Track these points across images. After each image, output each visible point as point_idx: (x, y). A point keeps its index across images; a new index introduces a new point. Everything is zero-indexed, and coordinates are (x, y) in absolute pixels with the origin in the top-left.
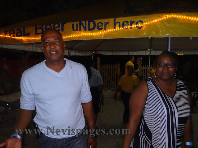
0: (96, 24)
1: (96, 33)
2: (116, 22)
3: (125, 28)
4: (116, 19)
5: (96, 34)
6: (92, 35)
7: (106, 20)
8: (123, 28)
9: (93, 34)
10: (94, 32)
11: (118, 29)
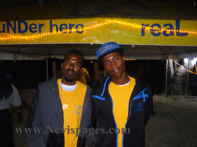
0: (29, 26)
1: (29, 36)
2: (53, 24)
3: (63, 32)
4: (53, 20)
5: (29, 38)
6: (24, 39)
7: (41, 22)
8: (61, 32)
9: (25, 37)
10: (26, 35)
11: (56, 33)
